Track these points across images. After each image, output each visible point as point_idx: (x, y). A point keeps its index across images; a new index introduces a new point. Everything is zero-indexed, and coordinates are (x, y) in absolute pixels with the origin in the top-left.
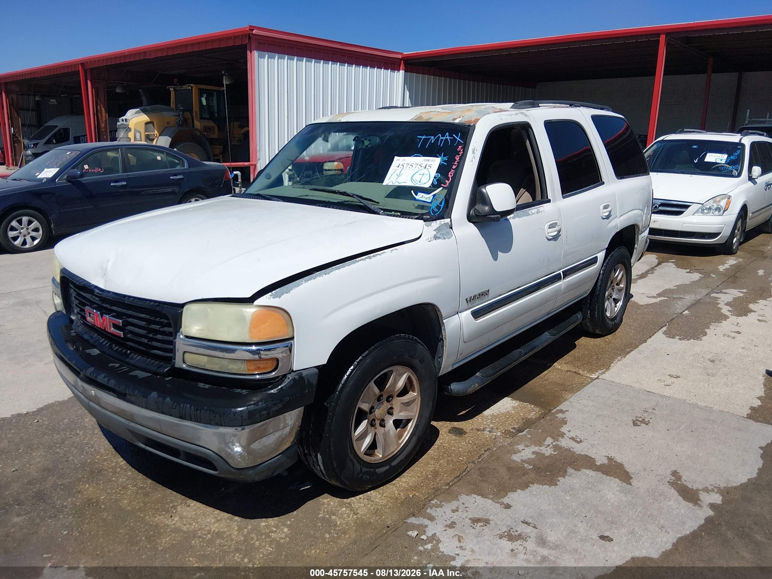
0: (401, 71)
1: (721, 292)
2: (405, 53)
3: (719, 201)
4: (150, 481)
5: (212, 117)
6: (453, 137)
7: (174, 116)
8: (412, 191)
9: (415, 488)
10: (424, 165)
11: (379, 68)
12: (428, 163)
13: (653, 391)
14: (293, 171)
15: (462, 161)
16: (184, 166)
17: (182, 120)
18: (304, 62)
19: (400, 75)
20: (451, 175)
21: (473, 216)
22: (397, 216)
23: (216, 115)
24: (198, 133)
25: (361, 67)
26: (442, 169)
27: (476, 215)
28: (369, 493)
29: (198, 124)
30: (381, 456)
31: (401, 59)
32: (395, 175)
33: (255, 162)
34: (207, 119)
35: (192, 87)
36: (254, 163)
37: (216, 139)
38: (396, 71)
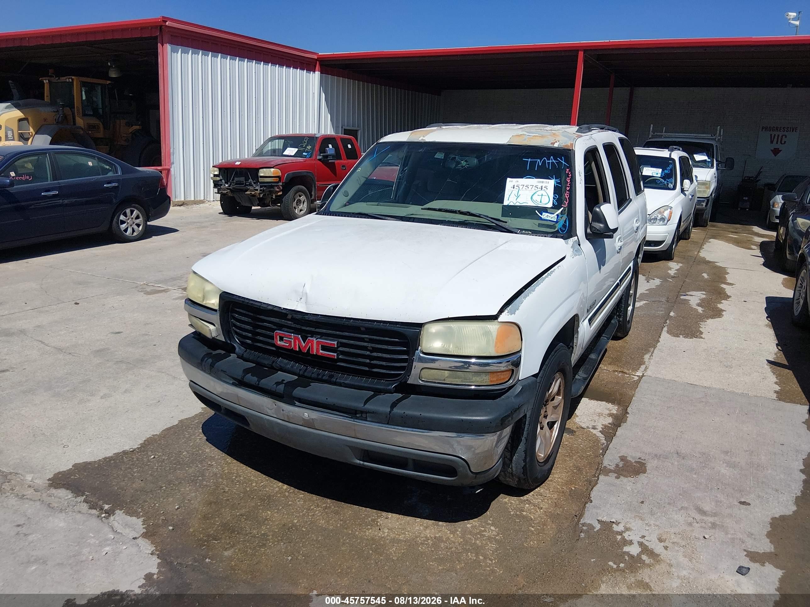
0: (317, 73)
1: (687, 295)
2: (320, 54)
3: (663, 212)
4: (329, 500)
5: (95, 114)
6: (558, 160)
7: (52, 112)
8: (536, 211)
9: (569, 482)
10: (539, 186)
11: (295, 68)
12: (544, 185)
13: (695, 383)
14: (221, 176)
15: (573, 183)
16: (117, 172)
17: (62, 117)
18: (228, 60)
19: (316, 77)
20: (567, 196)
21: (589, 234)
22: (528, 234)
23: (101, 111)
24: (82, 132)
25: (277, 66)
26: (557, 190)
27: (593, 232)
28: (536, 489)
29: (80, 122)
30: (543, 455)
31: (316, 60)
32: (512, 195)
33: (169, 166)
34: (90, 115)
35: (72, 79)
36: (167, 167)
37: (102, 138)
38: (312, 72)
